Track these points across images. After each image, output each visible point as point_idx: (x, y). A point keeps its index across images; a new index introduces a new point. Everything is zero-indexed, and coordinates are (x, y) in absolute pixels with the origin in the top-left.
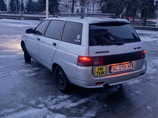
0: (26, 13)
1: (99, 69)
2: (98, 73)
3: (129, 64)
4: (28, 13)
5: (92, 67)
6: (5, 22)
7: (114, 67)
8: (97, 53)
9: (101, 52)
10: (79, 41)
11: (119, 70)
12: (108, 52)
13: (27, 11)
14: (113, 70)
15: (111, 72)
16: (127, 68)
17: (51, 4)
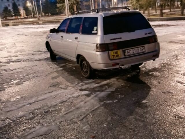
0: (43, 16)
1: (114, 53)
2: (114, 56)
3: (141, 48)
4: (45, 16)
5: (108, 52)
6: (23, 28)
7: (128, 51)
8: (111, 40)
9: (115, 39)
10: (96, 32)
11: (132, 53)
12: (121, 38)
13: (44, 14)
14: (127, 53)
15: (126, 55)
16: (140, 51)
17: (71, 3)
